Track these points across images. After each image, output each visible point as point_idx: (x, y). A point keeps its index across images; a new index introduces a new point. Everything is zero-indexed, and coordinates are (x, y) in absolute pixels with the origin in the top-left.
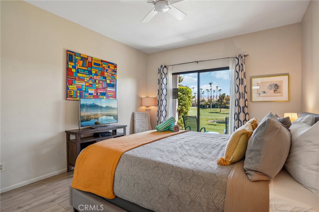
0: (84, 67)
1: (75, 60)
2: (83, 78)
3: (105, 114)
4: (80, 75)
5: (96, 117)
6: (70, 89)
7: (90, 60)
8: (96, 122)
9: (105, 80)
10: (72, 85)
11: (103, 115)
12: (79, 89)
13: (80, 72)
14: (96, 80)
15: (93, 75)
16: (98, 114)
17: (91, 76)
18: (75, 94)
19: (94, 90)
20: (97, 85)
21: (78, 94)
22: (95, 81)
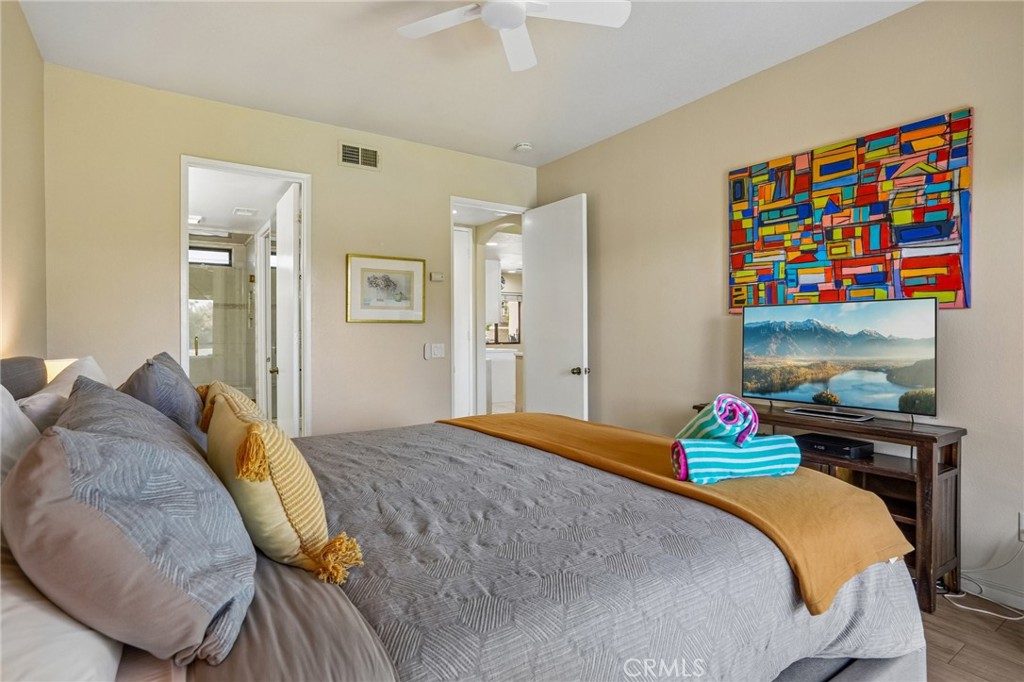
0: (780, 199)
1: (751, 189)
2: (777, 238)
3: (853, 362)
4: (766, 231)
5: (821, 376)
6: (737, 281)
7: (802, 165)
8: (820, 395)
9: (881, 216)
10: (741, 269)
11: (846, 367)
12: (765, 275)
13: (765, 222)
14: (833, 228)
15: (818, 214)
16: (829, 365)
17: (808, 221)
18: (751, 294)
19: (822, 269)
20: (834, 251)
21: (762, 294)
22: (829, 234)
